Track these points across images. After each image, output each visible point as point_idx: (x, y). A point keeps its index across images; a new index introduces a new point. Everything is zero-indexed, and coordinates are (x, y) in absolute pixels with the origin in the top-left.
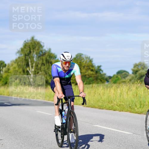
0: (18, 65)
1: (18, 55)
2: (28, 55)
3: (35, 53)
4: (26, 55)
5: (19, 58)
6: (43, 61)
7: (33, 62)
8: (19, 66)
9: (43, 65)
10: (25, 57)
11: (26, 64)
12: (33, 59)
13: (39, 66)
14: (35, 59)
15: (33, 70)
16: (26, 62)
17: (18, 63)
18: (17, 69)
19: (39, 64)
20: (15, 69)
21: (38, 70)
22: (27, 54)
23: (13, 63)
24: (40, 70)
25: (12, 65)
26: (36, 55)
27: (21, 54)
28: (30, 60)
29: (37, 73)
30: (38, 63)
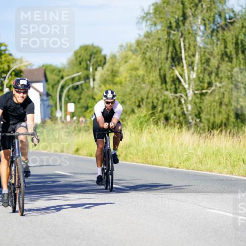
0: (144, 59)
1: (145, 28)
2: (178, 26)
3: (199, 21)
4: (170, 27)
5: (148, 35)
6: (226, 47)
7: (192, 48)
8: (148, 62)
9: (226, 59)
10: (169, 34)
11: (169, 55)
12: (195, 40)
13: (214, 62)
14: (198, 39)
15: (194, 75)
16: (171, 49)
17: (144, 53)
18: (141, 72)
19: (214, 57)
20: (134, 73)
21: (210, 74)
22: (174, 25)
23: (130, 53)
24: (217, 74)
25: (126, 60)
26: (202, 28)
27: (155, 24)
28: (182, 44)
29: (206, 85)
30: (211, 54)
